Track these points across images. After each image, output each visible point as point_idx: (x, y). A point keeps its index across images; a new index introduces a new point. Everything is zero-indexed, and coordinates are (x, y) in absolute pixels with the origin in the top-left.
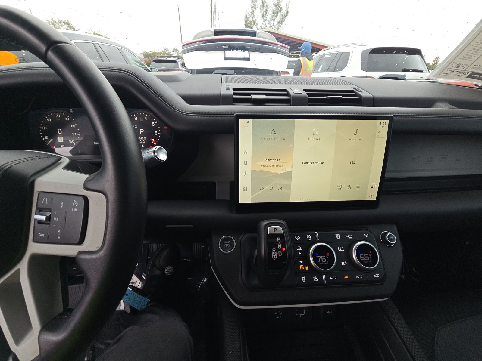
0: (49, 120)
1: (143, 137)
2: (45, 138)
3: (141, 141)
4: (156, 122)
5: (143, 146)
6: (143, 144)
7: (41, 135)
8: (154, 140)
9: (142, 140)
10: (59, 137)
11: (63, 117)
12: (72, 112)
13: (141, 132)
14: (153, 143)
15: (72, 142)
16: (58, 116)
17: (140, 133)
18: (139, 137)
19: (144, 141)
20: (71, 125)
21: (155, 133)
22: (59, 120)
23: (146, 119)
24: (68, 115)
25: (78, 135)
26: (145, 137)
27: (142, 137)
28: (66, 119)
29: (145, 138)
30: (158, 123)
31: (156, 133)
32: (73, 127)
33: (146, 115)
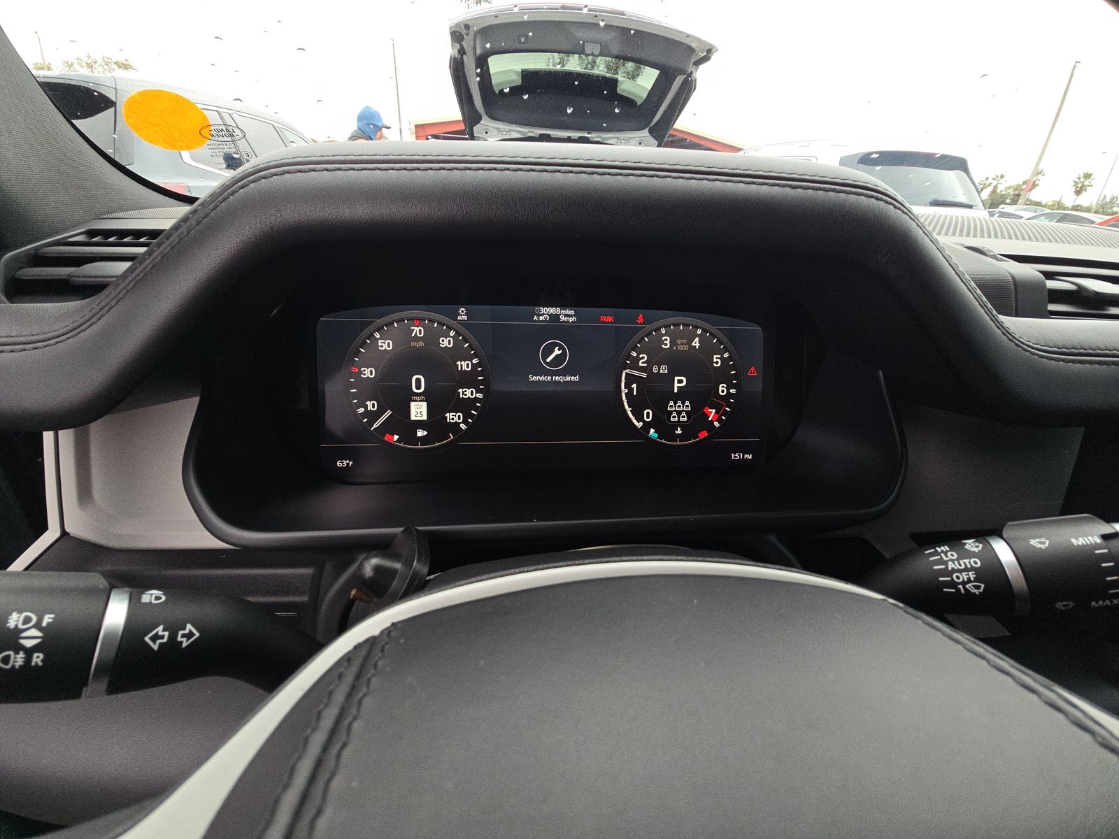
0: (385, 346)
1: (683, 403)
2: (366, 407)
3: (674, 414)
4: (726, 355)
5: (679, 431)
6: (679, 424)
7: (354, 396)
8: (714, 411)
9: (679, 413)
10: (412, 404)
11: (432, 338)
12: (465, 318)
13: (676, 385)
14: (712, 422)
15: (456, 419)
16: (417, 331)
17: (676, 391)
18: (671, 403)
19: (683, 414)
20: (459, 363)
21: (720, 389)
22: (421, 344)
23: (696, 343)
24: (450, 328)
25: (479, 396)
26: (687, 403)
27: (679, 403)
28: (445, 342)
29: (687, 406)
30: (730, 358)
31: (722, 389)
32: (464, 368)
33: (699, 332)
